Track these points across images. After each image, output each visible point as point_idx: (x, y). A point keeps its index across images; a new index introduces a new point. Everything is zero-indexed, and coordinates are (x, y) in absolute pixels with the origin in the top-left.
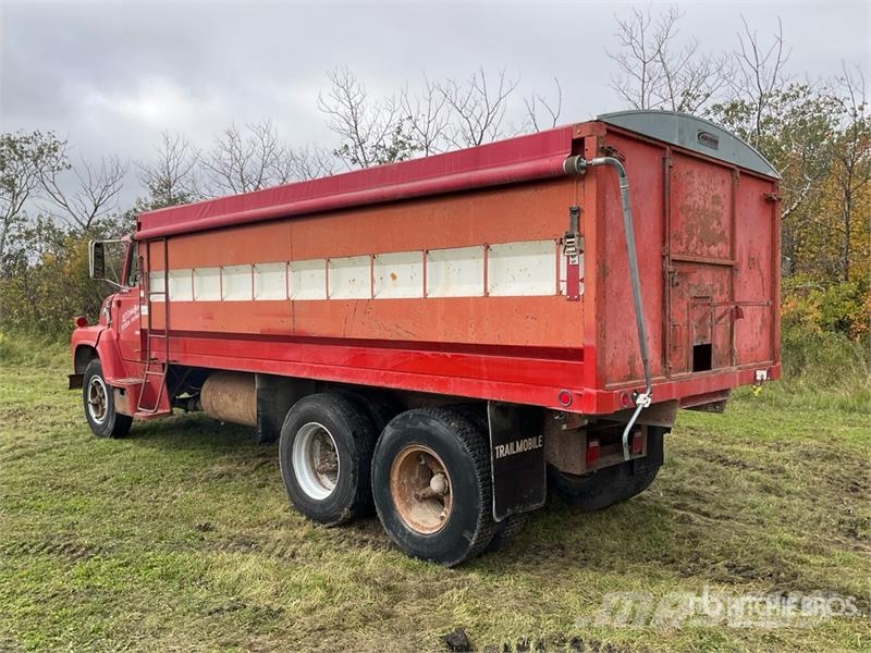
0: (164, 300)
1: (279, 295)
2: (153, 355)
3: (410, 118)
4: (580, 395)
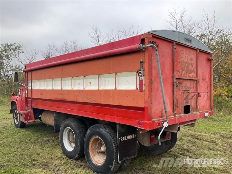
0: (31, 89)
1: (59, 88)
2: (29, 105)
3: (113, 39)
4: (144, 123)
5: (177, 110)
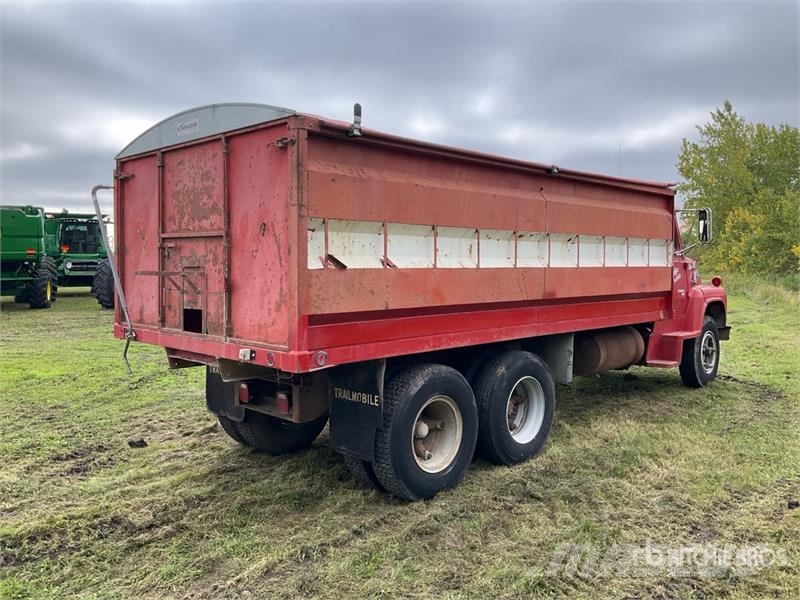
5: (169, 315)
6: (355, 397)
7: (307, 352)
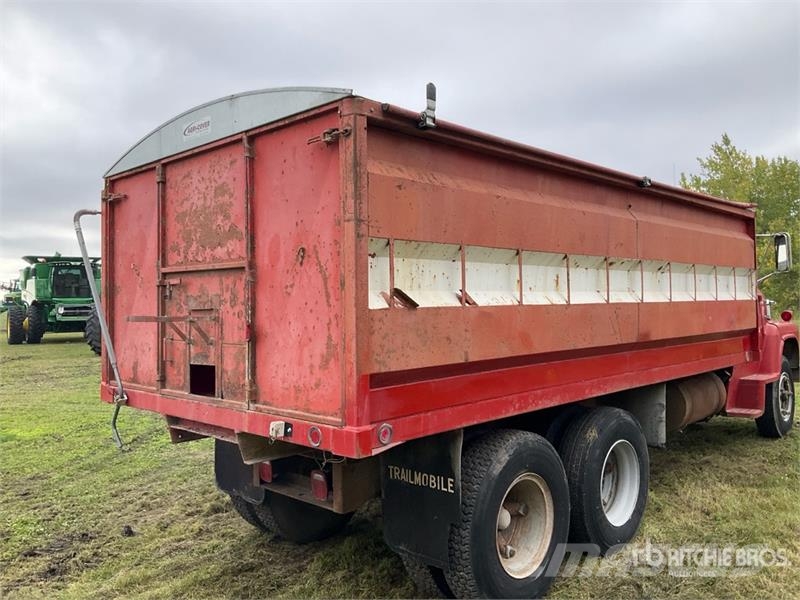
5: (171, 373)
6: (418, 479)
7: (369, 427)
